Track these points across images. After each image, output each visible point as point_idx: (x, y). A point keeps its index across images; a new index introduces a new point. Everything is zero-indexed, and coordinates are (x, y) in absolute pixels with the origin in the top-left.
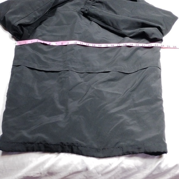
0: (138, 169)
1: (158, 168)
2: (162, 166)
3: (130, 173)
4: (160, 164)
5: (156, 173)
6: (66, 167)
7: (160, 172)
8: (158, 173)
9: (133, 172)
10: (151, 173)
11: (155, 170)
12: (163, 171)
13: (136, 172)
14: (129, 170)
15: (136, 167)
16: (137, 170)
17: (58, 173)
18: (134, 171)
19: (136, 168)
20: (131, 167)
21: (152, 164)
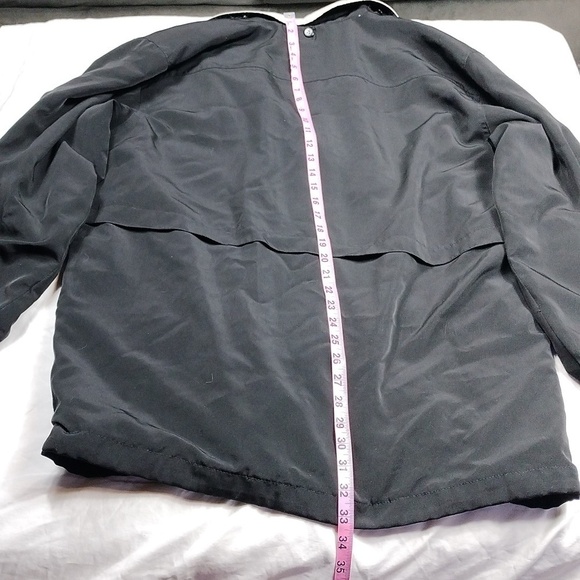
0: (489, 554)
1: (554, 548)
2: (566, 542)
3: (465, 568)
4: (559, 534)
5: (546, 565)
6: (257, 554)
7: (560, 563)
8: (551, 565)
9: (473, 565)
10: (530, 570)
11: (544, 555)
12: (567, 560)
13: (483, 567)
14: (460, 559)
15: (483, 546)
16: (485, 558)
17: (232, 573)
18: (476, 561)
19: (484, 551)
20: (468, 547)
21: (535, 536)
